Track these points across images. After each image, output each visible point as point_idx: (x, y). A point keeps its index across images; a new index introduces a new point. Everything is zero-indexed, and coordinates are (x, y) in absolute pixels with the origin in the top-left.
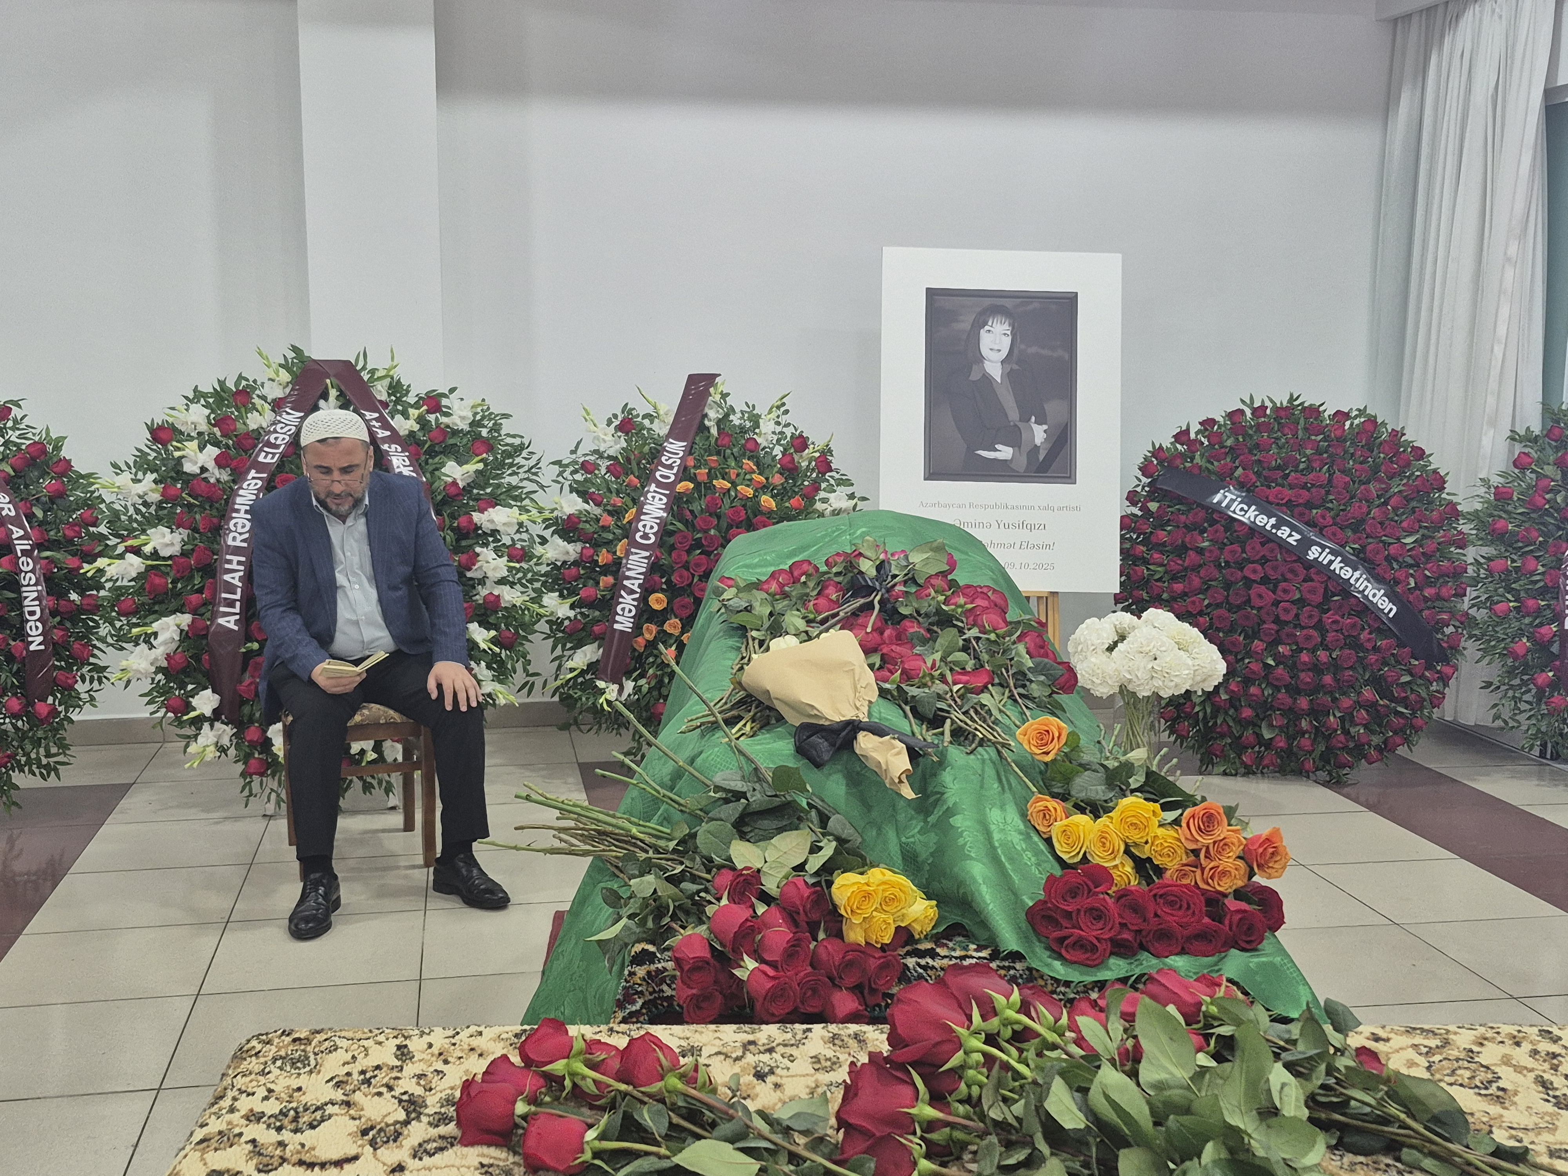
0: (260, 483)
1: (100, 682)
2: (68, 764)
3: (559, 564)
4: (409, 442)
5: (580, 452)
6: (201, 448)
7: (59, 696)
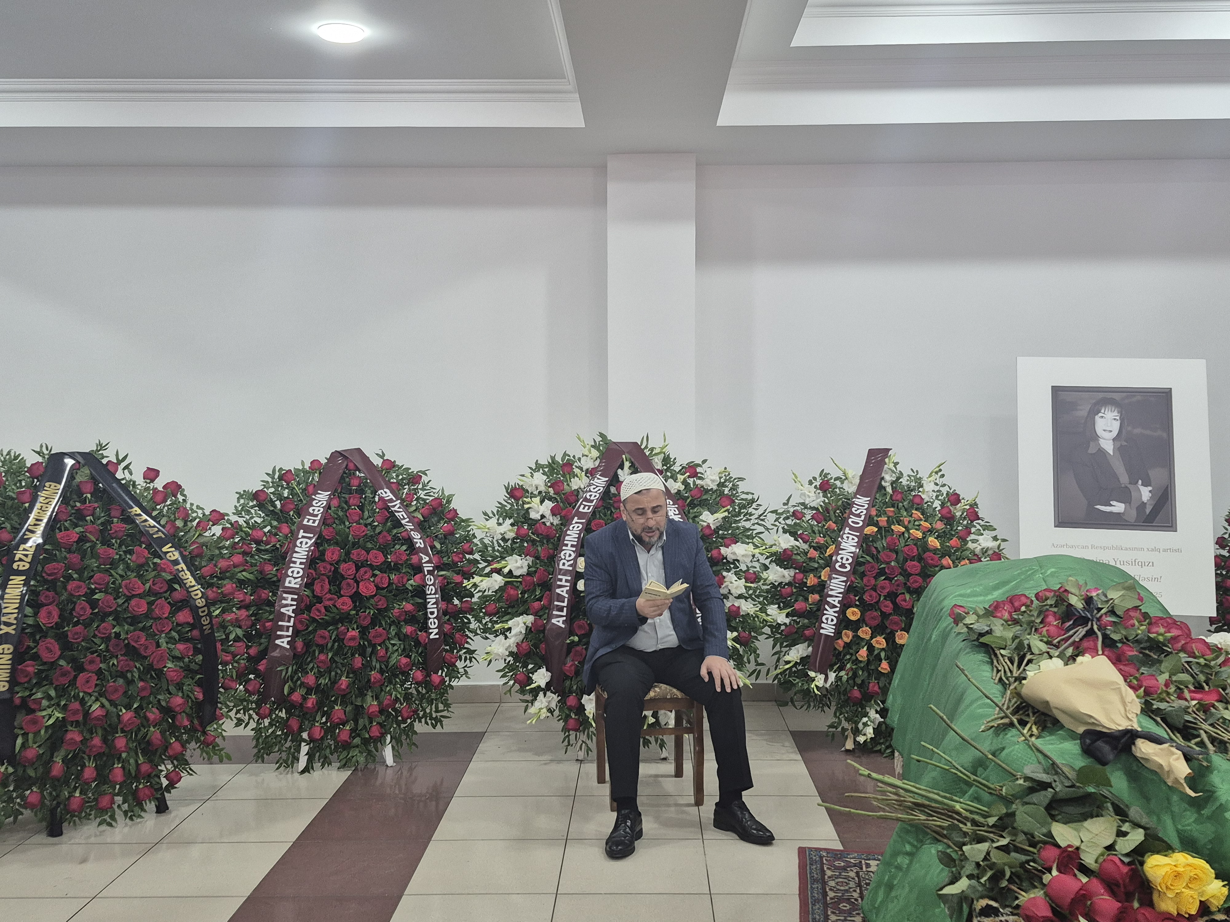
0: (581, 526)
1: (471, 661)
2: (449, 717)
3: (776, 584)
4: (677, 497)
5: (790, 504)
6: (542, 502)
7: (446, 670)
